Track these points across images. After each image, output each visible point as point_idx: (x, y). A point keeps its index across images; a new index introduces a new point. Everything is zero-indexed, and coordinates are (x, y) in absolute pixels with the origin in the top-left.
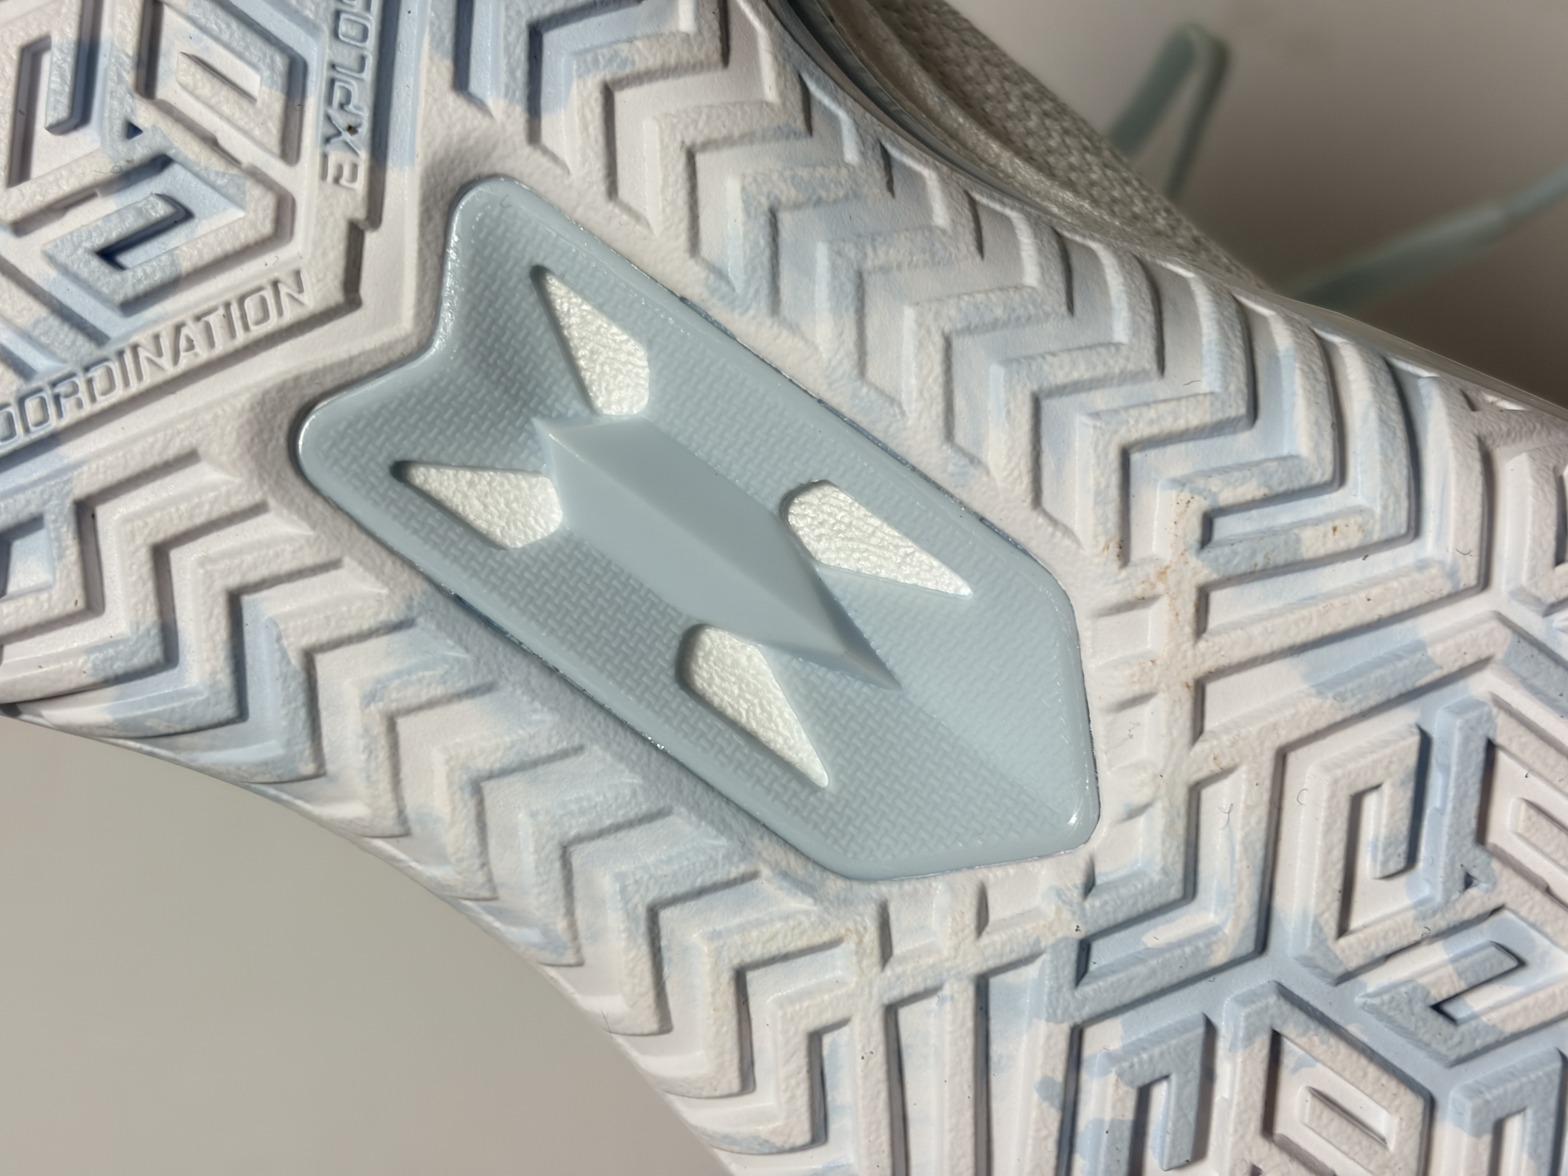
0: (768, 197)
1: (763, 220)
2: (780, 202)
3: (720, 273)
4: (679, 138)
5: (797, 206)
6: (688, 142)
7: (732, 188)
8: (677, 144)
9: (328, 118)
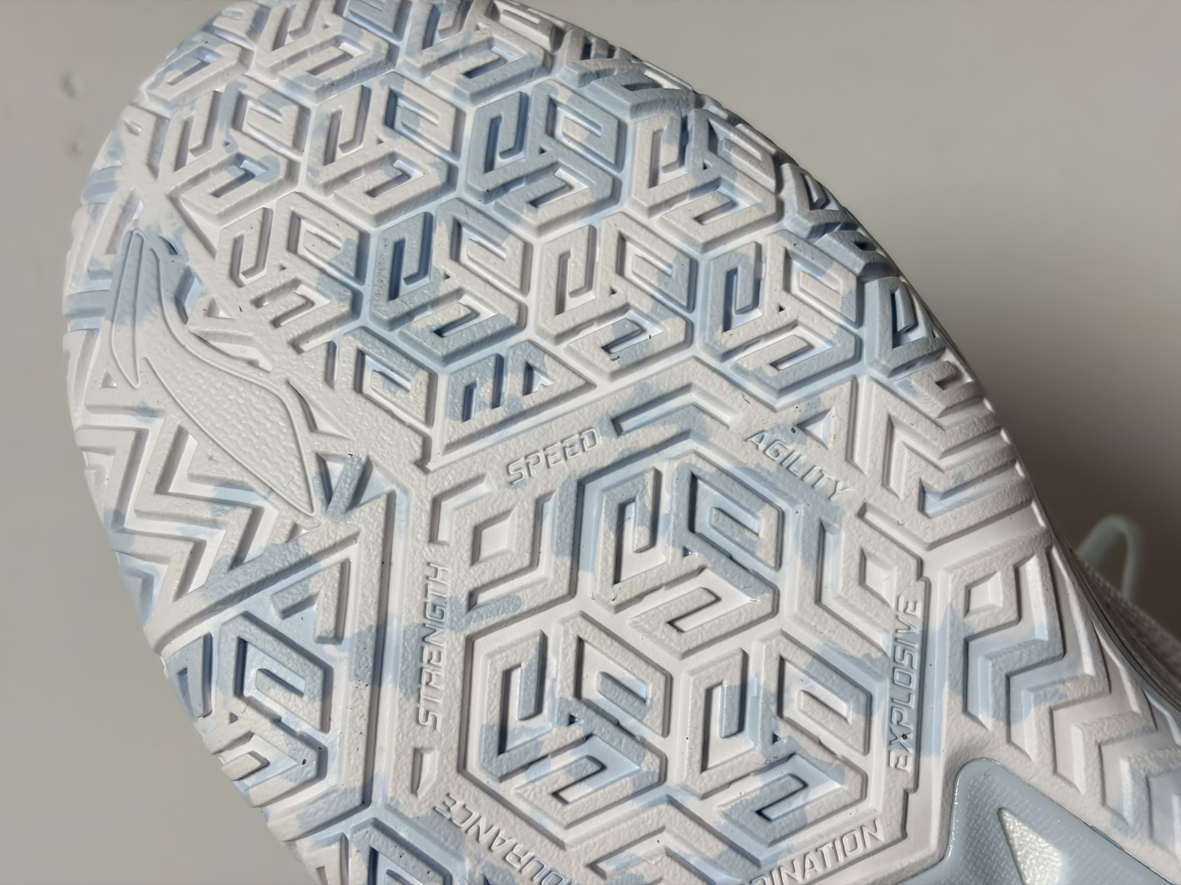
0: (1144, 770)
1: (1143, 784)
2: (1150, 772)
3: (1118, 814)
4: (1094, 738)
5: (1159, 774)
6: (1099, 741)
7: (1124, 766)
8: (1093, 742)
9: (891, 730)
